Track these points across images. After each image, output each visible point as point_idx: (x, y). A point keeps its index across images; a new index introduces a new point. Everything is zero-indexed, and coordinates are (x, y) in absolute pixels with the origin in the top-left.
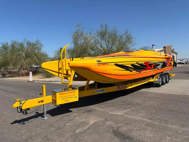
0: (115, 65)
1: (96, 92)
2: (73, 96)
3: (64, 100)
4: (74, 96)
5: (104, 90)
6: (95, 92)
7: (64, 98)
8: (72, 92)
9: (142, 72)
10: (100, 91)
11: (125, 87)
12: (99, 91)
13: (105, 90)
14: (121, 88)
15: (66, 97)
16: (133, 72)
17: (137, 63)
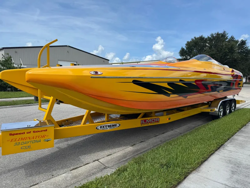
0: (134, 83)
1: (100, 128)
2: (42, 139)
3: (20, 146)
4: (44, 138)
5: (116, 125)
6: (97, 128)
7: (21, 141)
8: (38, 131)
9: (189, 97)
10: (109, 126)
11: (156, 120)
12: (105, 127)
13: (118, 125)
14: (150, 122)
15: (24, 141)
16: (172, 96)
17: (181, 80)
